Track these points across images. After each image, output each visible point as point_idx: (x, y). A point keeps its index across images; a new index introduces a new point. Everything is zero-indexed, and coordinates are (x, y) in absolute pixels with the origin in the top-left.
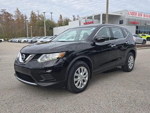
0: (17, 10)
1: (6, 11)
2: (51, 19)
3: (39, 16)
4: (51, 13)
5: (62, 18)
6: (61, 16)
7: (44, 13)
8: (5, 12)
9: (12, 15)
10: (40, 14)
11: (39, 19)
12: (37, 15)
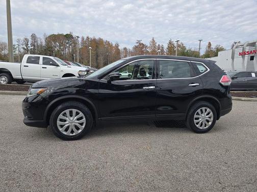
0: (153, 40)
1: (141, 42)
2: (199, 49)
3: (179, 46)
4: (200, 41)
5: (212, 47)
6: (210, 44)
7: (177, 41)
8: (140, 44)
9: (147, 46)
10: (179, 43)
11: (178, 50)
12: (175, 45)
